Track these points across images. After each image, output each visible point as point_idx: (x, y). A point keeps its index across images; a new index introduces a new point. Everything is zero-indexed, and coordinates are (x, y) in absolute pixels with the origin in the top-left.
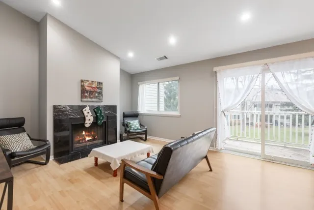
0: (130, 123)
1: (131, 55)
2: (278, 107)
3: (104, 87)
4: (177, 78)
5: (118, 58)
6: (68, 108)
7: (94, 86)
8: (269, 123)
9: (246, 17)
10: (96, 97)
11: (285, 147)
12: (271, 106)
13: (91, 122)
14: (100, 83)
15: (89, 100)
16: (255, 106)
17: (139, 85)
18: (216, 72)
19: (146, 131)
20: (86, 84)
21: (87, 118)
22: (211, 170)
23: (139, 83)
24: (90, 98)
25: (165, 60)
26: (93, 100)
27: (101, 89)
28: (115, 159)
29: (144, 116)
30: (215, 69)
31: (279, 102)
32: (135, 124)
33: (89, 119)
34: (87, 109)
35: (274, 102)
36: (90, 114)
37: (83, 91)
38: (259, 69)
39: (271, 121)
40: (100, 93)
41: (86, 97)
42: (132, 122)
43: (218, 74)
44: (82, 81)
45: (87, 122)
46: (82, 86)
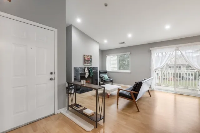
0: (103, 76)
1: (106, 41)
2: (185, 68)
3: (93, 58)
4: (130, 53)
5: (98, 43)
6: (79, 69)
7: (89, 58)
8: (178, 78)
9: (168, 27)
10: (90, 63)
11: (187, 89)
12: (180, 67)
13: (88, 75)
14: (91, 56)
15: (87, 64)
16: (170, 67)
17: (106, 57)
18: (151, 50)
19: (112, 80)
20: (86, 57)
21: (86, 73)
22: (151, 97)
23: (107, 55)
24: (87, 63)
25: (124, 44)
26: (88, 64)
27: (91, 59)
28: (109, 90)
29: (110, 73)
30: (150, 49)
31: (185, 65)
32: (106, 77)
33: (87, 74)
34: (86, 69)
35: (182, 65)
36: (87, 71)
37: (85, 60)
38: (174, 49)
39: (180, 77)
40: (91, 61)
41: (86, 63)
42: (104, 76)
43: (152, 51)
44: (84, 55)
45: (86, 75)
46: (84, 58)
